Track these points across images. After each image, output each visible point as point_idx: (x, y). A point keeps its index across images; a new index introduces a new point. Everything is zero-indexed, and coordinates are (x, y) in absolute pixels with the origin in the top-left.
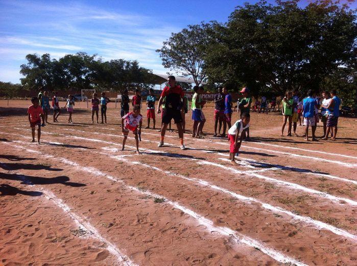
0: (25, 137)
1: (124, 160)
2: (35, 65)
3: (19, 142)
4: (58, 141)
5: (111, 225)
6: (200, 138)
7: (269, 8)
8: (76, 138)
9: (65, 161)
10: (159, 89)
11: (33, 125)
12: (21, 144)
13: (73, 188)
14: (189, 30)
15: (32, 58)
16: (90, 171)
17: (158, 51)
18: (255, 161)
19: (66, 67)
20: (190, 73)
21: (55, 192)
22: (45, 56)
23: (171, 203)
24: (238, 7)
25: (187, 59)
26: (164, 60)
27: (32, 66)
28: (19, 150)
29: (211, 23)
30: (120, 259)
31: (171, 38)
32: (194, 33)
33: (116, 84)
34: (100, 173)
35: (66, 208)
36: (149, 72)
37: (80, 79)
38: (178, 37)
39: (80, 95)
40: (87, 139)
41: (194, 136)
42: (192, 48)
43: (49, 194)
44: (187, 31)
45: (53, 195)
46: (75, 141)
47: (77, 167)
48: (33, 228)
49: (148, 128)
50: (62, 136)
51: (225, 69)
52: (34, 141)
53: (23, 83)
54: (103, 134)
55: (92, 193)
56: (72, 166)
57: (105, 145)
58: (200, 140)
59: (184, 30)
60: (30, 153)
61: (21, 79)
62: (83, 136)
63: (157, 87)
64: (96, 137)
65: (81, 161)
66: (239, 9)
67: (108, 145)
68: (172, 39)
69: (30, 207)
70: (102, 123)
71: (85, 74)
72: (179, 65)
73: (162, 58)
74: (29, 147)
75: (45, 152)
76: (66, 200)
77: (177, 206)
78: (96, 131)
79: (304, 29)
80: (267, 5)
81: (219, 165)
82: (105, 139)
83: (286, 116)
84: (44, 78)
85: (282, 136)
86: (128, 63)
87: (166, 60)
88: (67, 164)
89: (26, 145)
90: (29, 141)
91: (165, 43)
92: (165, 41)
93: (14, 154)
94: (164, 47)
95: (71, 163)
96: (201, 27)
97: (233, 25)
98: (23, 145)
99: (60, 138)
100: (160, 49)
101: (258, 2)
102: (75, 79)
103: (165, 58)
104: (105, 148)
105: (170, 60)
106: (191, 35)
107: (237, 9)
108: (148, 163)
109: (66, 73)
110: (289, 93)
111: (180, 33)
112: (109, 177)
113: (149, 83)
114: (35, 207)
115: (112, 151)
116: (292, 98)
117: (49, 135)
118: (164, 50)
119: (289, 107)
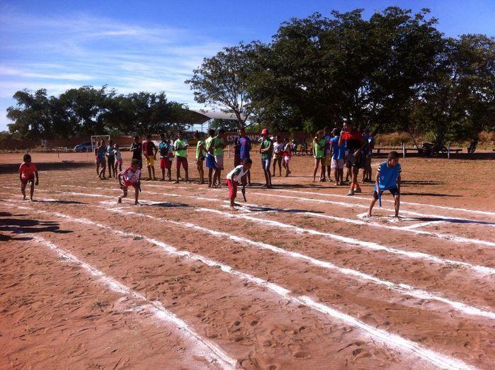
0: (16, 196)
1: (120, 211)
2: (27, 106)
3: (10, 200)
4: (53, 197)
5: (89, 254)
6: (216, 188)
7: (325, 23)
8: (74, 194)
9: (58, 215)
10: (200, 130)
11: (24, 182)
12: (11, 203)
13: (62, 234)
14: (226, 53)
15: (22, 96)
16: (81, 221)
17: (188, 82)
18: (257, 206)
19: (69, 105)
20: (231, 108)
21: (45, 237)
22: (40, 93)
23: (148, 240)
24: (284, 23)
25: (225, 90)
26: (196, 93)
27: (23, 107)
28: (10, 208)
29: (253, 44)
30: (90, 270)
31: (203, 65)
32: (232, 56)
33: (139, 126)
34: (90, 222)
35: (53, 247)
36: (183, 107)
37: (89, 122)
38: (212, 63)
39: (90, 144)
40: (86, 195)
41: (209, 187)
42: (232, 75)
43: (38, 239)
44: (223, 54)
45: (42, 239)
46: (73, 197)
47: (69, 218)
48: (24, 259)
49: (163, 180)
50: (59, 193)
51: (271, 102)
52: (24, 199)
53: (11, 131)
54: (106, 189)
55: (79, 236)
56: (64, 218)
57: (103, 199)
58: (214, 190)
59: (219, 53)
60: (22, 210)
61: (8, 125)
62: (82, 192)
63: (197, 127)
64: (98, 192)
65: (75, 214)
66: (285, 25)
67: (109, 199)
68: (205, 66)
69: (22, 247)
70: (110, 177)
71: (95, 115)
72: (216, 98)
73: (194, 91)
74: (21, 205)
75: (37, 208)
76: (53, 242)
77: (153, 241)
78: (99, 186)
79: (364, 50)
80: (322, 18)
81: (217, 211)
82: (107, 193)
83: (318, 159)
84: (41, 122)
85: (314, 182)
86: (153, 97)
87: (198, 94)
88: (59, 217)
89: (17, 203)
90: (20, 199)
91: (196, 72)
92: (196, 69)
93: (5, 211)
94: (195, 76)
95: (64, 216)
96: (240, 49)
97: (279, 47)
98: (15, 203)
99: (56, 195)
100: (190, 78)
101: (311, 15)
102: (82, 122)
103: (198, 91)
104: (104, 202)
105: (204, 92)
106: (229, 58)
107: (282, 25)
108: (143, 213)
109: (69, 114)
110: (320, 133)
111: (214, 58)
112: (98, 225)
113: (185, 123)
114: (26, 247)
115: (111, 205)
116: (323, 138)
117: (43, 192)
118: (196, 80)
119: (320, 149)
